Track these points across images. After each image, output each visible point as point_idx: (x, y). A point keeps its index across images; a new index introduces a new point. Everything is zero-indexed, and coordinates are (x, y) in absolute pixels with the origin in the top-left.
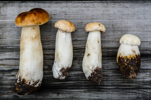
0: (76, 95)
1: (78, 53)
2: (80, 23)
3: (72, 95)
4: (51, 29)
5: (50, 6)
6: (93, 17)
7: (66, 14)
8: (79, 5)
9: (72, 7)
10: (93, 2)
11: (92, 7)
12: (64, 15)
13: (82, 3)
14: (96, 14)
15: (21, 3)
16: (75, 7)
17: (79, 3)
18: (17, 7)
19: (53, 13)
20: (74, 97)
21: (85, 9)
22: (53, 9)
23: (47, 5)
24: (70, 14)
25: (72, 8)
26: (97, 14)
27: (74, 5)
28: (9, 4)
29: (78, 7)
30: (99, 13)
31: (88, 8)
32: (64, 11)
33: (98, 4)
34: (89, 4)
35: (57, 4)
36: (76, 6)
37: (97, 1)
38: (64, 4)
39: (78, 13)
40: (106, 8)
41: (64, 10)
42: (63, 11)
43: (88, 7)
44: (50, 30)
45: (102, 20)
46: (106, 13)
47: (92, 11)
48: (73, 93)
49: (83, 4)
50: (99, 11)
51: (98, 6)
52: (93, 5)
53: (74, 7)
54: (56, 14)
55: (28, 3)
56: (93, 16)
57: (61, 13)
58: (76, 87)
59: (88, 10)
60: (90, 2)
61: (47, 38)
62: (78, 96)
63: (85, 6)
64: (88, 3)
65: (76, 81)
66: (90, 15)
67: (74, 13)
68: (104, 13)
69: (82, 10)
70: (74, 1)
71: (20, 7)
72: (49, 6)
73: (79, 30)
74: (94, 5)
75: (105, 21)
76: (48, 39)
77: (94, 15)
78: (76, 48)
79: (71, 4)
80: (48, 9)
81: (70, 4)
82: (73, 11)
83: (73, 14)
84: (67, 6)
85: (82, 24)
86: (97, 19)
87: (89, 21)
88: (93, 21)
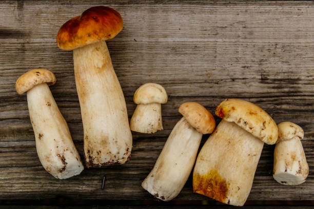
0: (267, 187)
1: (270, 104)
2: (272, 45)
3: (259, 187)
4: (215, 57)
5: (213, 10)
6: (300, 34)
7: (245, 27)
8: (271, 10)
9: (258, 12)
10: (299, 4)
11: (297, 13)
12: (241, 29)
13: (276, 5)
14: (304, 28)
15: (154, 4)
16: (263, 12)
17: (270, 4)
18: (146, 12)
19: (219, 25)
20: (263, 190)
21: (282, 16)
22: (220, 16)
23: (207, 7)
24: (253, 26)
25: (256, 14)
26: (306, 27)
27: (260, 9)
28: (129, 5)
29: (268, 12)
30: (311, 26)
31: (289, 16)
32: (242, 20)
33: (308, 7)
34: (291, 7)
35: (227, 7)
36: (265, 10)
37: (306, 2)
38: (241, 8)
39: (269, 24)
41: (241, 18)
42: (240, 22)
43: (288, 13)
47: (297, 21)
48: (260, 183)
49: (278, 7)
50: (311, 21)
51: (309, 11)
52: (299, 10)
53: (261, 12)
54: (226, 27)
55: (169, 4)
56: (300, 30)
57: (236, 25)
59: (288, 19)
60: (292, 3)
61: (207, 75)
62: (271, 188)
63: (283, 12)
64: (288, 4)
66: (292, 30)
67: (260, 26)
69: (277, 19)
70: (261, 2)
71: (153, 11)
72: (211, 10)
73: (271, 59)
76: (209, 77)
77: (301, 29)
79: (254, 8)
80: (210, 16)
81: (254, 6)
82: (260, 22)
83: (258, 27)
84: (246, 11)
85: (277, 46)
86: (306, 37)
87: (291, 41)
88: (300, 41)
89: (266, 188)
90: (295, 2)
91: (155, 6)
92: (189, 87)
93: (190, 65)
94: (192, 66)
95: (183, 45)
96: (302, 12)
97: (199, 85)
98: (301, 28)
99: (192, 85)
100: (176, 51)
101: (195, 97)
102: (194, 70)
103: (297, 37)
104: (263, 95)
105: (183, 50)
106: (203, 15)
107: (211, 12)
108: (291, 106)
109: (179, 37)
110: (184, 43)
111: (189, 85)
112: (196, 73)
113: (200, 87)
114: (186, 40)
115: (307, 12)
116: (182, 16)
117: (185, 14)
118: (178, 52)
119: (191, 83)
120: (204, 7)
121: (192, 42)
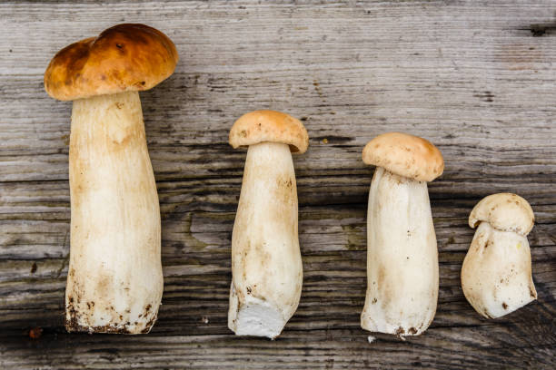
0: (178, 357)
1: (185, 193)
2: (190, 78)
3: (165, 358)
5: (75, 12)
6: (241, 54)
8: (187, 9)
9: (161, 15)
11: (237, 14)
14: (251, 43)
16: (171, 14)
20: (171, 364)
21: (208, 21)
22: (88, 23)
23: (63, 8)
25: (158, 18)
26: (257, 42)
27: (166, 8)
29: (181, 14)
30: (265, 39)
31: (221, 20)
33: (260, 2)
34: (225, 4)
35: (103, 7)
36: (176, 10)
38: (127, 5)
39: (183, 38)
40: (290, 17)
43: (219, 15)
45: (273, 65)
46: (291, 38)
47: (237, 30)
48: (167, 350)
49: (200, 3)
50: (264, 29)
51: (260, 10)
52: (240, 8)
53: (166, 15)
56: (242, 48)
58: (180, 328)
59: (219, 26)
61: (63, 138)
62: (188, 360)
63: (211, 13)
65: (178, 304)
66: (228, 47)
68: (281, 38)
69: (198, 28)
72: (70, 12)
73: (188, 105)
74: (243, 6)
75: (285, 67)
76: (67, 143)
77: (244, 46)
78: (178, 176)
79: (155, 6)
80: (69, 23)
81: (153, 3)
84: (139, 13)
85: (199, 80)
86: (254, 60)
87: (226, 69)
88: (242, 68)
89: (177, 360)
92: (29, 163)
93: (30, 120)
94: (33, 123)
95: (16, 81)
96: (248, 13)
97: (47, 158)
98: (244, 43)
99: (34, 159)
100: (4, 94)
101: (39, 182)
102: (38, 130)
103: (238, 61)
104: (173, 176)
105: (18, 90)
106: (56, 23)
107: (71, 17)
108: (226, 197)
109: (8, 67)
110: (18, 78)
111: (30, 158)
112: (42, 136)
113: (49, 162)
114: (23, 72)
115: (257, 12)
116: (14, 25)
117: (20, 22)
118: (7, 96)
119: (33, 155)
120: (57, 8)
121: (35, 75)
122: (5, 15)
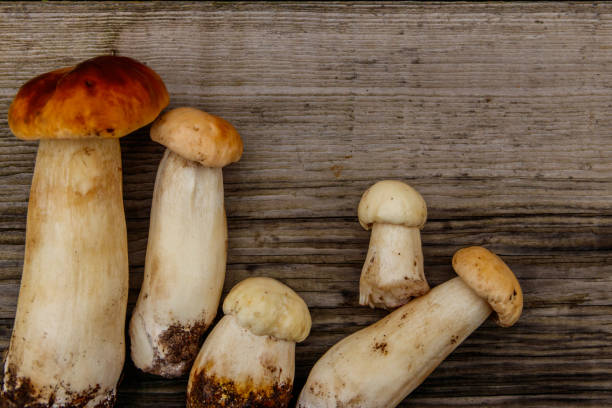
1: (474, 234)
2: (479, 102)
4: (351, 129)
5: (346, 23)
6: (539, 76)
7: (417, 62)
8: (476, 22)
9: (446, 28)
10: (538, 9)
11: (533, 29)
12: (409, 65)
13: (487, 12)
14: (549, 62)
15: (213, 10)
16: (458, 28)
17: (472, 10)
18: (195, 27)
19: (359, 58)
21: (500, 36)
22: (361, 36)
23: (331, 17)
24: (435, 58)
25: (443, 32)
26: (555, 62)
27: (452, 20)
28: (157, 13)
29: (470, 27)
30: (564, 59)
31: (515, 36)
32: (410, 45)
33: (559, 17)
34: (520, 17)
36: (463, 23)
37: (553, 4)
38: (406, 16)
39: (471, 55)
40: (594, 34)
41: (408, 40)
42: (406, 49)
43: (513, 30)
44: (348, 131)
45: (575, 88)
46: (595, 58)
47: (533, 47)
49: (491, 15)
50: (564, 47)
51: (560, 25)
52: (537, 22)
53: (452, 28)
54: (374, 62)
55: (247, 10)
56: (539, 69)
57: (397, 56)
58: (468, 388)
59: (514, 43)
60: (522, 8)
61: (332, 169)
63: (503, 27)
64: (514, 10)
65: (466, 360)
66: (523, 67)
67: (451, 58)
68: (584, 58)
69: (489, 44)
70: (453, 5)
71: (209, 26)
72: (341, 23)
73: (477, 133)
74: (540, 20)
75: (588, 91)
76: (337, 174)
77: (542, 66)
78: (466, 214)
79: (438, 18)
80: (339, 36)
81: (436, 14)
82: (449, 49)
83: (448, 62)
84: (420, 25)
85: (490, 104)
86: (553, 83)
87: (521, 91)
88: (539, 91)
90: (530, 4)
91: (214, 16)
92: (294, 198)
93: (294, 148)
94: (298, 150)
95: (277, 101)
96: (546, 28)
97: (314, 191)
98: (542, 63)
99: (299, 192)
100: (263, 116)
101: (305, 219)
102: (303, 159)
103: (535, 83)
104: (459, 214)
105: (280, 113)
106: (324, 35)
107: (341, 28)
108: (520, 238)
109: (267, 85)
110: (280, 97)
111: (293, 192)
112: (308, 166)
113: (316, 196)
114: (285, 92)
115: (556, 27)
116: (276, 37)
117: (282, 33)
118: (266, 119)
119: (297, 188)
120: (325, 18)
121: (300, 95)
122: (264, 24)
